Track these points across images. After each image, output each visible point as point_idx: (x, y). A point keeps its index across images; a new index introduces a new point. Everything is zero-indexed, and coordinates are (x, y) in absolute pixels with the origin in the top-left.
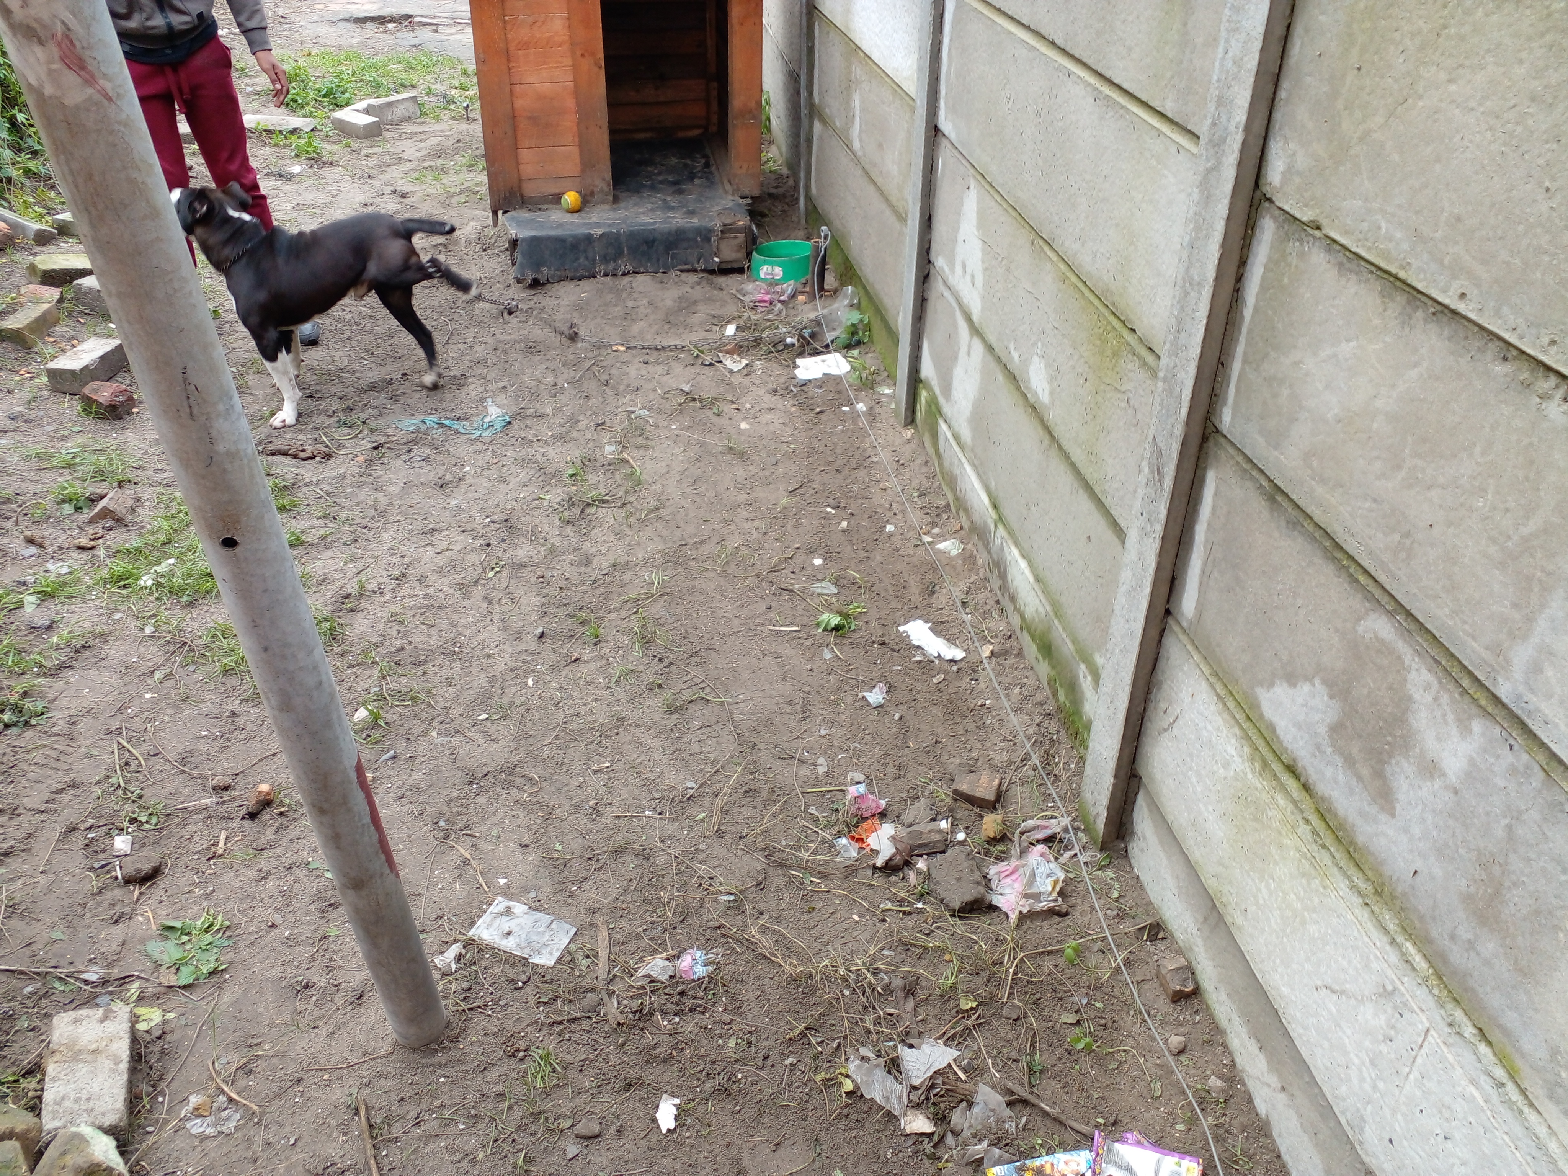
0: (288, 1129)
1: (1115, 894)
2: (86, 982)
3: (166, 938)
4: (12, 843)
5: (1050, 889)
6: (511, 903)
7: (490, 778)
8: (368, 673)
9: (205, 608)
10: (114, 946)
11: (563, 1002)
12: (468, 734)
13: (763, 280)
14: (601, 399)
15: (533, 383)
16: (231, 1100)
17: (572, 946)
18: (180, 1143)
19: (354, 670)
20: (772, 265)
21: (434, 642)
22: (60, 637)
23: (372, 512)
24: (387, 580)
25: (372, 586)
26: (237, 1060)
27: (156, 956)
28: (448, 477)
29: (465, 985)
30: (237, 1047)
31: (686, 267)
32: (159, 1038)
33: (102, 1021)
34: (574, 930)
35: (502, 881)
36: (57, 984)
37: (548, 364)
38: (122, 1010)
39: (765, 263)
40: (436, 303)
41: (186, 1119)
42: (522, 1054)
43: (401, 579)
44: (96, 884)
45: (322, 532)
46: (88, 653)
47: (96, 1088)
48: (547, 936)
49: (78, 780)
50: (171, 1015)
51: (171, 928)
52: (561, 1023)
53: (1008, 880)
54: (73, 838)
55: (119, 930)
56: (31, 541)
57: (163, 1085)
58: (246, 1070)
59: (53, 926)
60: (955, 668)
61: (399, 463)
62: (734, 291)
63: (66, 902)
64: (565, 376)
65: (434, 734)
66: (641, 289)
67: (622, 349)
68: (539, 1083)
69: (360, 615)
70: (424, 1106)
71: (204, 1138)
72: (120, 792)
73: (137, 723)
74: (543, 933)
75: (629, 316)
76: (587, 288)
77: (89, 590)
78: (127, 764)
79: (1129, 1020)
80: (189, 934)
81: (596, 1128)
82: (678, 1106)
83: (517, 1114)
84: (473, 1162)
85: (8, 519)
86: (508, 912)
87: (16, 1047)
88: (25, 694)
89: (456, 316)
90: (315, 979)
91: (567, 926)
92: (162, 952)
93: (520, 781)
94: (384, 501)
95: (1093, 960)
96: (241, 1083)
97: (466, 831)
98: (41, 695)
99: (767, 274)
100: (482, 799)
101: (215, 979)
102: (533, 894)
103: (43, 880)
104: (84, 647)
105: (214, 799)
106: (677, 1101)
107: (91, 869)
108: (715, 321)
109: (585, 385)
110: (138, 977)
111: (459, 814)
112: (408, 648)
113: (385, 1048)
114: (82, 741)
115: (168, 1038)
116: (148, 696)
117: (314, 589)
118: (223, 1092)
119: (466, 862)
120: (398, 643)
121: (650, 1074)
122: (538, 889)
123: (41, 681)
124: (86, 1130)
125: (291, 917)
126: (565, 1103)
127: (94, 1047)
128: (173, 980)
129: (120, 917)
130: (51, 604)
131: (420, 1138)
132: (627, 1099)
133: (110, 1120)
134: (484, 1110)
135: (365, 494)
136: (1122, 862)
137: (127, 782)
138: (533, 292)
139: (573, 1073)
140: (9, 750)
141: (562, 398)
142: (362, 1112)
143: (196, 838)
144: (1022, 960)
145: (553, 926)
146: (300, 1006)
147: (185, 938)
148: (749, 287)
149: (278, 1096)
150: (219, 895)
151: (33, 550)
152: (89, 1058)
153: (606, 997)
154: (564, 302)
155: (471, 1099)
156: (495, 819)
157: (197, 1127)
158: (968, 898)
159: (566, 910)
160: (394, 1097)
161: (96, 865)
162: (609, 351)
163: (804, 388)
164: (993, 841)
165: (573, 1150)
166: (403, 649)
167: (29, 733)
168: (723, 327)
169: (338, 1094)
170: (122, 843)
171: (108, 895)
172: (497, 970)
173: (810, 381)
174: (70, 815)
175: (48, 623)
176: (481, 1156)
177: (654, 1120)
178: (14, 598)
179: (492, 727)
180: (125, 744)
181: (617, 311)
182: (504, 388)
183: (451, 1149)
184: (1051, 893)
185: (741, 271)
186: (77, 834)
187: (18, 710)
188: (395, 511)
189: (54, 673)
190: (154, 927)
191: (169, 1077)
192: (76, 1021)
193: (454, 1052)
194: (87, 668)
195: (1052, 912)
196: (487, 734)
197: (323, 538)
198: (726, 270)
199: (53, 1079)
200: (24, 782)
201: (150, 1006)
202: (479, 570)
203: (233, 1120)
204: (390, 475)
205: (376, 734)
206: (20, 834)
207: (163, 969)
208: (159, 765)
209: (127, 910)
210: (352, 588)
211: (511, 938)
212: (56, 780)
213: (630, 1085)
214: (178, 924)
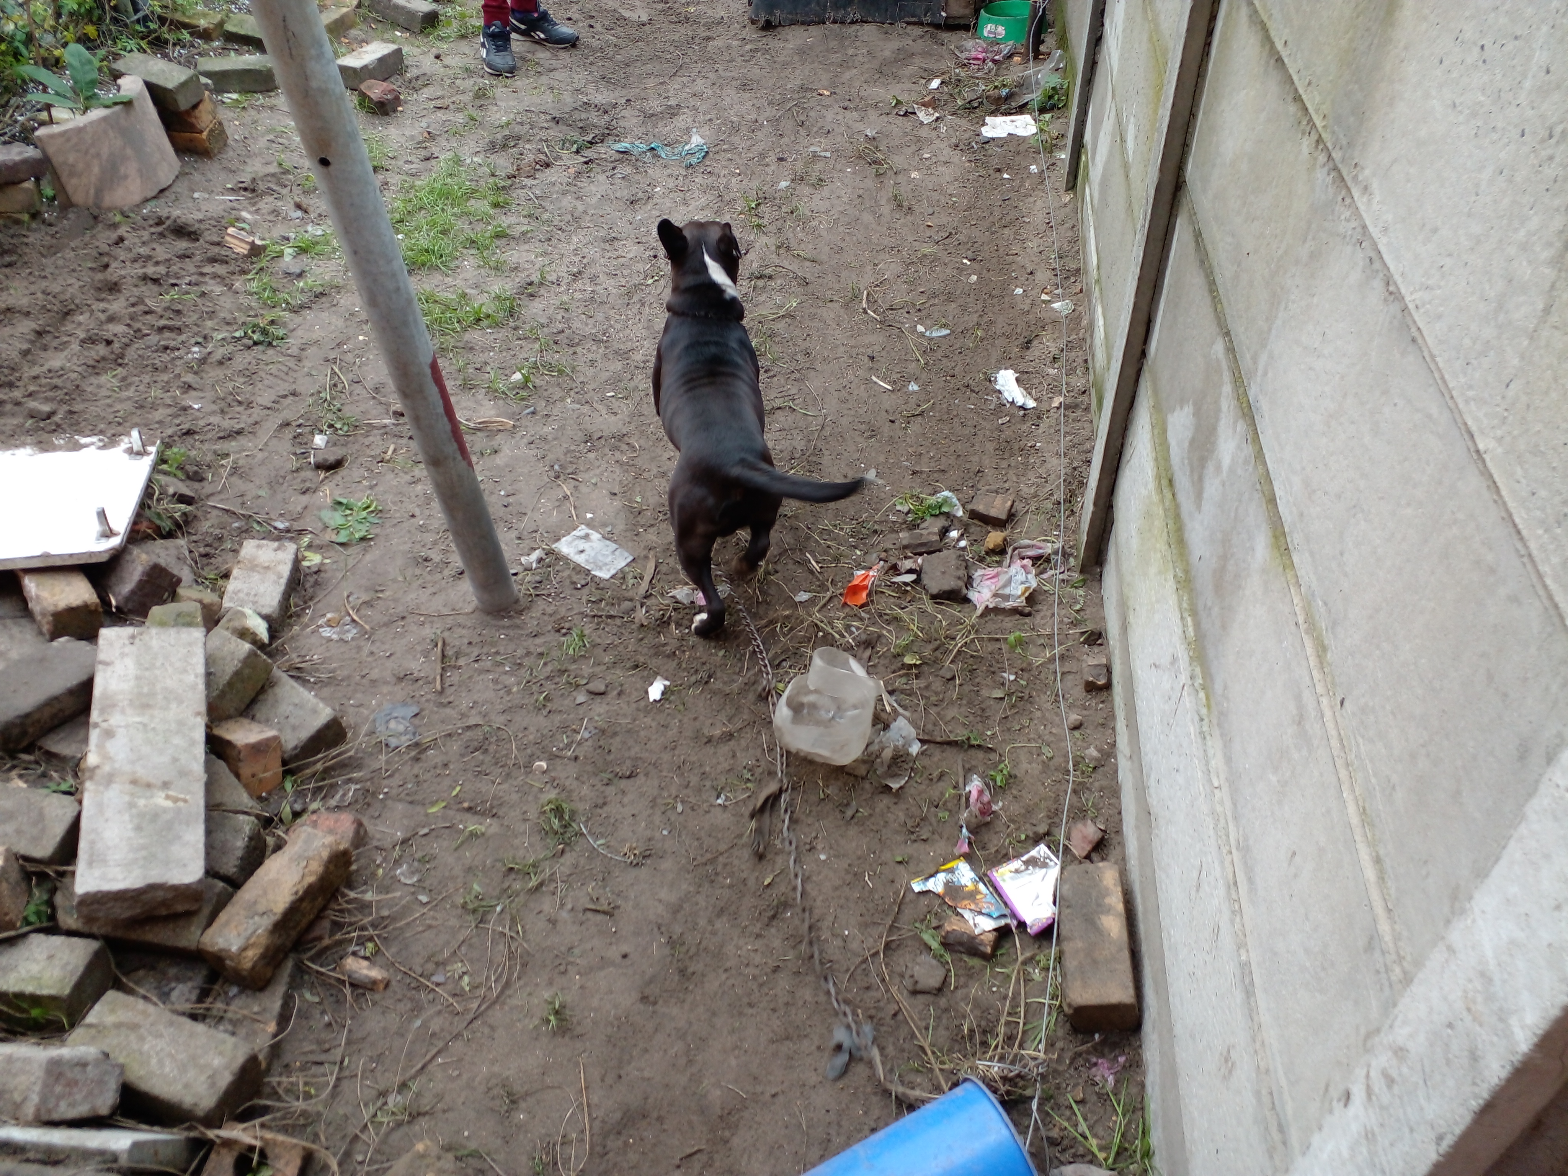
0: (387, 646)
1: (1078, 607)
2: (275, 528)
3: (335, 510)
4: (242, 426)
5: (1019, 593)
6: (591, 531)
7: (603, 441)
8: (530, 346)
9: (419, 277)
10: (299, 509)
11: (607, 604)
12: (595, 405)
13: (985, 39)
14: (793, 138)
15: (735, 119)
16: (353, 621)
17: (627, 569)
18: (313, 640)
19: (520, 342)
20: (997, 24)
21: (589, 330)
22: (306, 283)
23: (569, 217)
24: (566, 275)
25: (553, 277)
26: (365, 597)
27: (326, 520)
28: (640, 195)
29: (538, 578)
30: (367, 590)
31: (913, 19)
32: (316, 573)
33: (276, 550)
34: (631, 558)
35: (589, 516)
36: (255, 525)
37: (755, 101)
38: (291, 547)
39: (990, 21)
40: (676, 38)
41: (321, 626)
42: (564, 631)
43: (577, 276)
44: (296, 465)
45: (524, 228)
46: (324, 299)
47: (262, 589)
48: (610, 558)
49: (298, 390)
50: (327, 561)
51: (340, 503)
52: (601, 616)
53: (988, 582)
54: (287, 430)
55: (305, 499)
56: (298, 206)
57: (311, 603)
58: (368, 604)
59: (260, 487)
60: (1022, 413)
61: (602, 178)
62: (952, 47)
63: (273, 474)
64: (767, 114)
65: (569, 400)
66: (866, 38)
67: (827, 93)
68: (571, 652)
69: (537, 299)
70: (485, 650)
71: (329, 640)
72: (326, 405)
73: (349, 357)
74: (607, 556)
75: (845, 64)
76: (815, 34)
77: (335, 250)
78: (335, 385)
79: (1044, 698)
80: (351, 509)
81: (602, 688)
82: (665, 686)
83: (549, 668)
84: (509, 692)
85: (286, 186)
86: (586, 537)
87: (220, 559)
88: (272, 322)
89: (690, 52)
90: (433, 556)
91: (626, 554)
92: (330, 518)
93: (624, 447)
94: (581, 208)
95: (1033, 649)
96: (363, 612)
97: (573, 476)
98: (284, 325)
99: (989, 32)
100: (592, 455)
101: (364, 544)
102: (609, 529)
103: (260, 455)
104: (321, 293)
105: (393, 421)
106: (667, 683)
107: (295, 454)
108: (925, 75)
109: (782, 124)
110: (311, 532)
111: (571, 463)
112: (567, 331)
113: (469, 609)
114: (307, 364)
115: (322, 575)
116: (361, 338)
117: (506, 274)
118: (349, 615)
119: (566, 497)
120: (560, 326)
121: (654, 663)
122: (613, 526)
123: (286, 314)
124: (248, 611)
125: (427, 512)
126: (586, 669)
127: (266, 564)
128: (334, 538)
129: (308, 490)
130: (304, 258)
131: (476, 669)
132: (633, 675)
133: (266, 611)
134: (526, 662)
135: (568, 202)
136: (1096, 584)
137: (333, 398)
138: (764, 33)
139: (599, 651)
140: (254, 361)
141: (760, 135)
142: (440, 645)
143: (373, 447)
144: (973, 640)
145: (617, 553)
146: (418, 572)
147: (348, 512)
148: (970, 44)
149: (386, 625)
150: (380, 488)
151: (299, 213)
152: (262, 571)
153: (638, 606)
154: (790, 45)
155: (520, 652)
156: (597, 471)
157: (327, 632)
158: (946, 587)
159: (630, 544)
160: (466, 641)
161: (298, 452)
162: (815, 94)
163: (987, 146)
164: (991, 552)
165: (581, 698)
166: (563, 331)
167: (271, 352)
168: (929, 81)
169: (428, 632)
170: (319, 440)
171: (304, 474)
172: (566, 573)
173: (993, 139)
174: (287, 415)
175: (298, 271)
176: (515, 689)
177: (647, 692)
178: (278, 248)
179: (615, 404)
180: (337, 370)
181: (836, 57)
182: (710, 120)
183: (495, 681)
184: (1019, 597)
185: (966, 28)
186: (289, 428)
187: (264, 332)
188: (588, 218)
189: (296, 310)
190: (328, 500)
191: (316, 600)
192: (259, 547)
193: (518, 621)
194: (322, 310)
195: (1015, 611)
196: (609, 408)
197: (524, 234)
198: (954, 26)
199: (235, 578)
200: (260, 385)
201: (315, 552)
202: (642, 277)
203: (351, 633)
204: (593, 188)
205: (524, 393)
206: (251, 420)
207: (329, 530)
208: (358, 389)
209: (313, 486)
210: (536, 278)
211: (583, 555)
212: (284, 388)
213: (637, 666)
214: (344, 501)
